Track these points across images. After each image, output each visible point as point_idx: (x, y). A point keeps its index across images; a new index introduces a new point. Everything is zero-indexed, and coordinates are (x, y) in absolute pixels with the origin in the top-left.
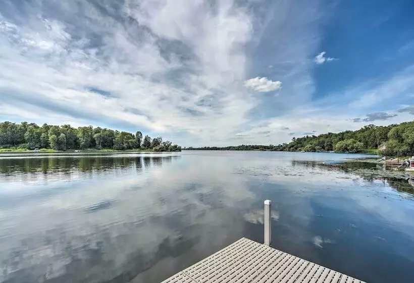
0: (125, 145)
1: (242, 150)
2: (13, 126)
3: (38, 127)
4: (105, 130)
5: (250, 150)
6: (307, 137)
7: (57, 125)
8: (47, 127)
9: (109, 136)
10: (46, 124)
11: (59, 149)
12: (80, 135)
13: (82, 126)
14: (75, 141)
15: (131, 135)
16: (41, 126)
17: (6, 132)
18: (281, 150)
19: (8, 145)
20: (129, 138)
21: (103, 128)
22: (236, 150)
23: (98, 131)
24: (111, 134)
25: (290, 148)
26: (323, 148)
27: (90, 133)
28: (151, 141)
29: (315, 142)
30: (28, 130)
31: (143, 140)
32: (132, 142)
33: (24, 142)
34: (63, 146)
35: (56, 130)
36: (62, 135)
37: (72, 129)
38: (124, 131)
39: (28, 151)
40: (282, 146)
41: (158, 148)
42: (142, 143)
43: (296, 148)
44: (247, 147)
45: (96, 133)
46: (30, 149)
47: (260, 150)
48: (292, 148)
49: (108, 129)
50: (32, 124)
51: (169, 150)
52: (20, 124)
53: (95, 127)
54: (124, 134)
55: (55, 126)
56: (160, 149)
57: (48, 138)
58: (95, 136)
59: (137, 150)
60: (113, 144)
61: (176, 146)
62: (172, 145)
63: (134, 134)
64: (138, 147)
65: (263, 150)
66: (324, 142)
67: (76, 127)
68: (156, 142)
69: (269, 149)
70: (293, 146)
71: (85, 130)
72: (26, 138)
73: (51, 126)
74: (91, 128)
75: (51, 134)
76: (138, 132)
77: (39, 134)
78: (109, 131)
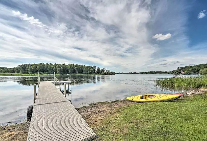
0: (88, 72)
1: (150, 74)
2: (43, 65)
3: (52, 65)
4: (80, 65)
5: (154, 74)
6: (187, 66)
7: (60, 64)
8: (56, 65)
9: (81, 68)
10: (55, 64)
11: (61, 74)
12: (69, 68)
13: (70, 64)
14: (67, 70)
15: (91, 67)
16: (53, 64)
17: (41, 67)
18: (171, 74)
19: (42, 72)
20: (90, 69)
21: (78, 64)
22: (147, 74)
23: (77, 66)
24: (82, 67)
25: (176, 72)
26: (195, 72)
27: (73, 67)
28: (100, 70)
29: (190, 69)
30: (49, 66)
31: (96, 69)
32: (91, 71)
33: (47, 71)
34: (62, 72)
35: (60, 66)
36: (62, 68)
37: (66, 65)
38: (88, 66)
39: (49, 75)
40: (172, 72)
41: (103, 73)
42: (96, 71)
43: (179, 73)
44: (153, 72)
45: (76, 67)
46: (49, 74)
47: (160, 74)
48: (177, 73)
49: (81, 65)
50: (50, 64)
51: (109, 74)
52: (46, 64)
53: (75, 64)
54: (88, 67)
55: (59, 64)
56: (104, 73)
57: (56, 69)
58: (75, 68)
59: (94, 74)
60: (83, 72)
61: (112, 72)
62: (110, 72)
63: (93, 67)
64: (94, 73)
65: (161, 74)
66: (195, 69)
67: (68, 65)
68: (103, 70)
69: (165, 73)
70: (177, 72)
71: (71, 66)
72: (48, 69)
73: (58, 64)
74: (74, 65)
75: (58, 68)
76: (94, 66)
77: (53, 68)
78: (81, 66)
